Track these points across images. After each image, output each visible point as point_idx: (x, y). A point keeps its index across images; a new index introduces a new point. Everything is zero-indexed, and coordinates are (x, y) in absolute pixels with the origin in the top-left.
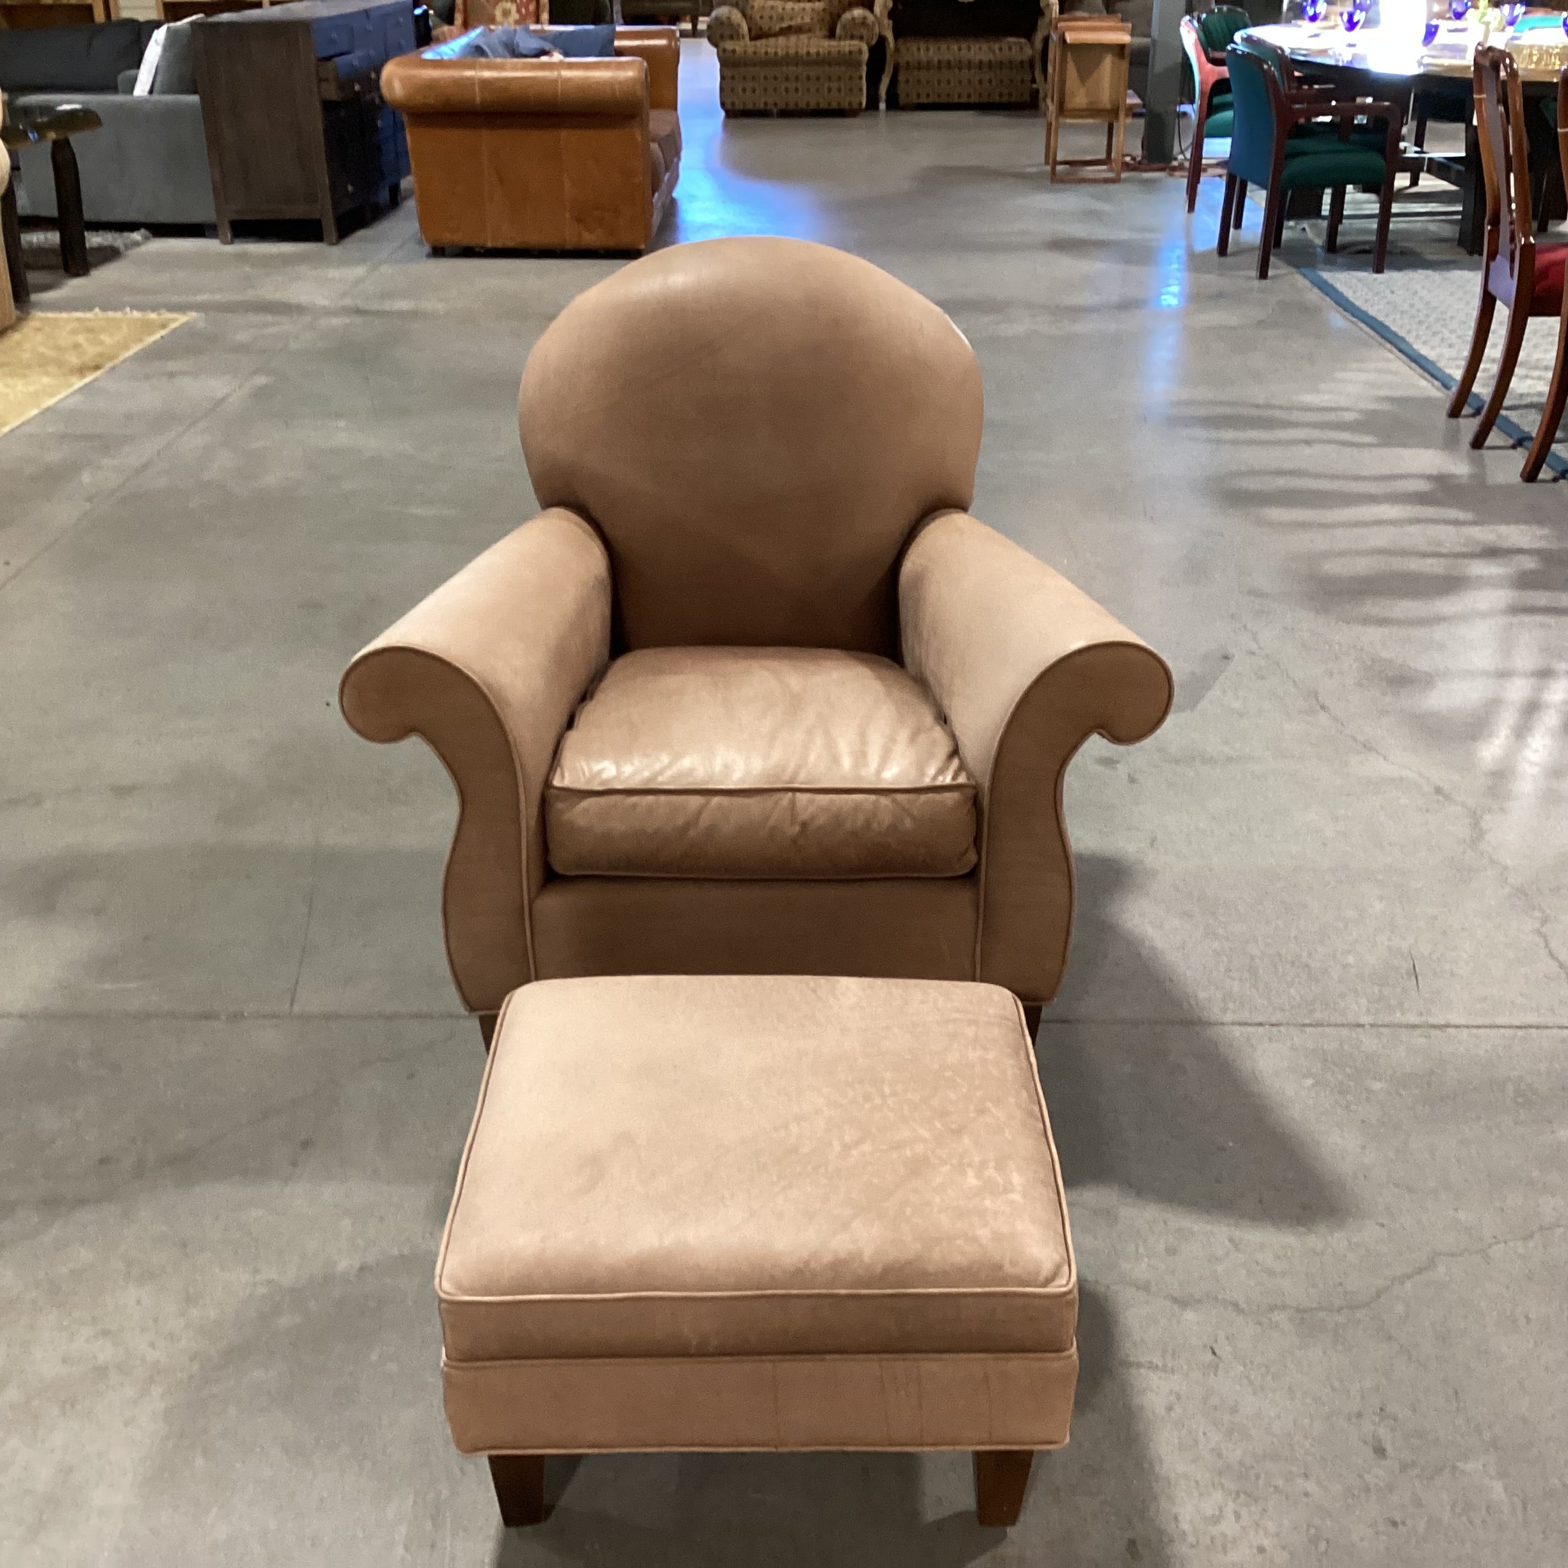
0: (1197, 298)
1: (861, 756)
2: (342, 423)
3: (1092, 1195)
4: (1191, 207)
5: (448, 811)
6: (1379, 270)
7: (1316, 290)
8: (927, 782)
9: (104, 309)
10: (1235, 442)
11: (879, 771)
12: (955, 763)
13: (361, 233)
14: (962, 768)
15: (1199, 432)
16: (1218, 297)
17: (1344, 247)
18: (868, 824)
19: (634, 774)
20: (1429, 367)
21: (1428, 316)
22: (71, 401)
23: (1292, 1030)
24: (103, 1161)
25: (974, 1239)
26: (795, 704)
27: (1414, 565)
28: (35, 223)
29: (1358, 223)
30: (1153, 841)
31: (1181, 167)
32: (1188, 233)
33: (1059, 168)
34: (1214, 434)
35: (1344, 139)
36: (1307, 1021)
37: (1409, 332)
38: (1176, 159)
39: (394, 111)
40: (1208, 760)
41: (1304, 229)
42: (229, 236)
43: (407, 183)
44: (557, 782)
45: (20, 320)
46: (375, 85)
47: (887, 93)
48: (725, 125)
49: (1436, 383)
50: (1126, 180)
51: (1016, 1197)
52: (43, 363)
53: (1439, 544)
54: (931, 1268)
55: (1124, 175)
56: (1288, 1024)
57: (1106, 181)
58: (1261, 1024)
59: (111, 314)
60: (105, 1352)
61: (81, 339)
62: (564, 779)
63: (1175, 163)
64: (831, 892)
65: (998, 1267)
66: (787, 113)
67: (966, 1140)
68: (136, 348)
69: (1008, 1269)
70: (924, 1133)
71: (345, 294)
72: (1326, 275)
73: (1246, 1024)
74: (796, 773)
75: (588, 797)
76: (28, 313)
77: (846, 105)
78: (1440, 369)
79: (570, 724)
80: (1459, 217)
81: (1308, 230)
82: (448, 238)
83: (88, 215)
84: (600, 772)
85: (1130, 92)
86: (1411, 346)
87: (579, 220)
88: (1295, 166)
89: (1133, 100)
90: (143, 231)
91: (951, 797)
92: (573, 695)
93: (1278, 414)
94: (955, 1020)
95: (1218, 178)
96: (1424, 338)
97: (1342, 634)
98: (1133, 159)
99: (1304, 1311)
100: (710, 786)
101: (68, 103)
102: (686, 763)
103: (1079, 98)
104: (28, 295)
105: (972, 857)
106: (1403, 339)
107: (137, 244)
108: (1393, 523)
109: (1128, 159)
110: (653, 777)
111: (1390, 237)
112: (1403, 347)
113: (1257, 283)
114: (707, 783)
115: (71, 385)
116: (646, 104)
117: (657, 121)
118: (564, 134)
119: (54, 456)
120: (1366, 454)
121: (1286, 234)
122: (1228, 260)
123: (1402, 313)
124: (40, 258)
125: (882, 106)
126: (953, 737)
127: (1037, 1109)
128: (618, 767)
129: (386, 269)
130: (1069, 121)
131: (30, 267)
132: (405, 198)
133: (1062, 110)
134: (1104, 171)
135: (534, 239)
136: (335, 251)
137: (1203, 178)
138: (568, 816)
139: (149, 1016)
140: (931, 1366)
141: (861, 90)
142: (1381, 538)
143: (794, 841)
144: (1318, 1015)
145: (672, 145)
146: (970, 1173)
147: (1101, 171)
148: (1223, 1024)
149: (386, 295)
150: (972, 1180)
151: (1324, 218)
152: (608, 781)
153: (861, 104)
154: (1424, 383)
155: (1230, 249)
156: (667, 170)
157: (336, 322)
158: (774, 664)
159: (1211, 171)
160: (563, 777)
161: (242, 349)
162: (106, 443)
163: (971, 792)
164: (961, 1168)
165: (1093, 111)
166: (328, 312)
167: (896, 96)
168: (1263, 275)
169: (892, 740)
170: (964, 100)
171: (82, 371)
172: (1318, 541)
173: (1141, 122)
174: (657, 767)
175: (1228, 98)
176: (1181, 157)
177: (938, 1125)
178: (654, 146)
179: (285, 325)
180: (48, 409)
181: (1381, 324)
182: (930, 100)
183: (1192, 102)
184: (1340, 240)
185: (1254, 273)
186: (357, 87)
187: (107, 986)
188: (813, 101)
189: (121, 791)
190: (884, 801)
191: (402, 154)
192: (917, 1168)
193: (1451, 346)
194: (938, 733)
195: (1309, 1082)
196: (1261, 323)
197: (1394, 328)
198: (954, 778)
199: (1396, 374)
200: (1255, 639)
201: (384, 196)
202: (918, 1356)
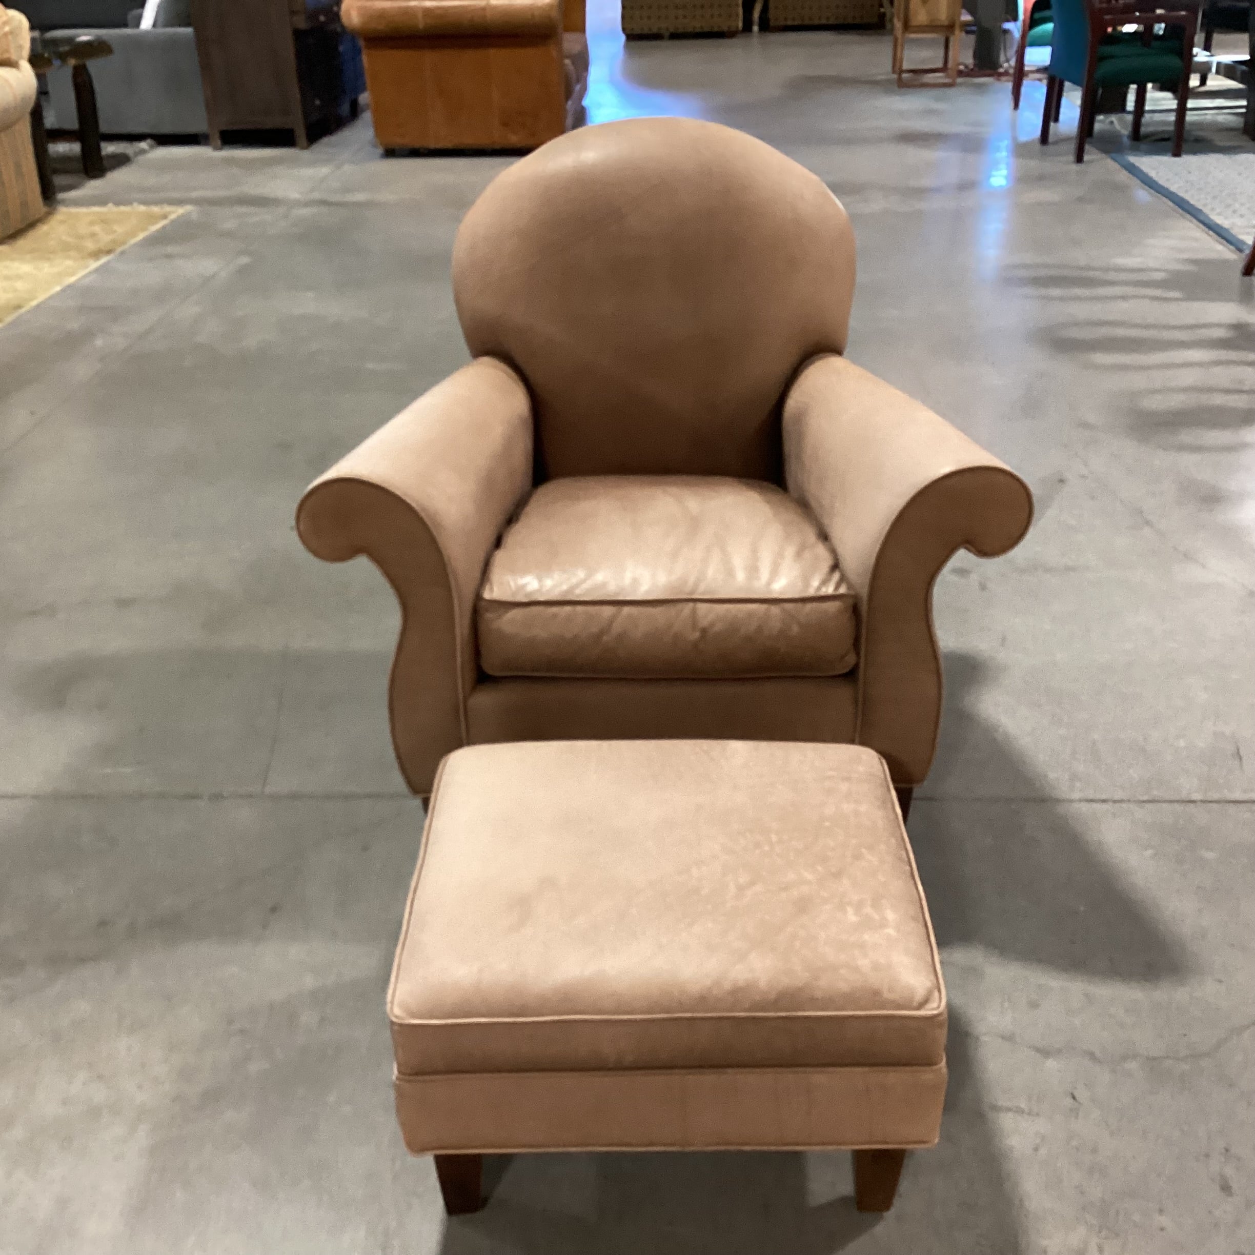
0: (1023, 180)
1: (753, 570)
2: (310, 294)
3: (961, 955)
4: (1016, 106)
5: (393, 620)
6: (1177, 154)
7: (1125, 172)
8: (811, 592)
9: (118, 203)
10: (1061, 299)
11: (769, 583)
12: (836, 576)
13: (325, 140)
14: (843, 579)
15: (1029, 291)
16: (1041, 179)
17: (1148, 136)
18: (759, 629)
19: (555, 586)
20: (1224, 234)
21: (1221, 191)
22: (87, 280)
23: (1132, 806)
24: (103, 923)
25: (856, 969)
26: (695, 525)
27: (1218, 400)
28: (59, 135)
29: (1158, 117)
30: (1004, 639)
31: (1006, 73)
32: (1014, 126)
33: (905, 75)
34: (1043, 291)
35: (1146, 44)
36: (1145, 798)
37: (1205, 205)
38: (1001, 66)
39: (352, 35)
40: (1048, 570)
41: (1112, 122)
42: (219, 142)
43: (364, 98)
44: (487, 595)
45: (49, 214)
46: (336, 17)
47: (760, 18)
48: (626, 47)
49: (1232, 247)
50: (961, 84)
51: (891, 931)
52: (66, 248)
53: (1241, 382)
54: (818, 994)
55: (959, 80)
56: (1129, 801)
57: (945, 85)
58: (1104, 801)
59: (123, 208)
60: (100, 1094)
61: (97, 229)
62: (495, 591)
63: (1001, 70)
64: (728, 690)
65: (876, 993)
66: (676, 36)
67: (846, 882)
68: (141, 236)
69: (886, 995)
70: (808, 876)
71: (312, 190)
72: (1133, 159)
73: (1092, 801)
74: (696, 585)
75: (514, 608)
76: (55, 209)
77: (725, 29)
78: (1234, 236)
79: (498, 543)
80: (1244, 110)
81: (1116, 122)
82: (398, 141)
83: (104, 128)
84: (524, 586)
85: (964, 11)
86: (1207, 216)
87: (505, 124)
88: (1105, 68)
89: (966, 17)
90: (149, 141)
91: (832, 607)
92: (500, 518)
93: (1097, 274)
94: (829, 778)
95: (1038, 82)
96: (1218, 210)
97: (1161, 459)
98: (966, 67)
99: (1154, 1059)
100: (621, 598)
101: (85, 36)
102: (599, 577)
103: (920, 16)
104: (54, 193)
105: (851, 659)
106: (1200, 211)
107: (143, 152)
108: (1200, 364)
109: (962, 67)
110: (572, 589)
111: (1187, 127)
112: (1202, 218)
113: (1075, 167)
114: (618, 594)
115: (87, 267)
116: (561, 26)
117: (569, 42)
118: (492, 52)
119: (74, 325)
120: (1173, 307)
121: (1097, 127)
122: (1049, 148)
123: (1200, 189)
124: (65, 165)
125: (756, 28)
126: (834, 552)
127: (904, 853)
128: (540, 580)
129: (347, 168)
130: (913, 36)
131: (56, 171)
132: (363, 111)
133: (907, 27)
134: (941, 77)
135: (468, 140)
136: (305, 154)
137: (1026, 82)
138: (496, 625)
139: (142, 796)
140: (820, 1078)
141: (737, 15)
142: (1189, 377)
143: (695, 645)
144: (1155, 793)
145: (582, 61)
146: (850, 910)
147: (939, 77)
148: (1071, 801)
149: (347, 190)
150: (852, 917)
151: (1129, 112)
152: (531, 593)
153: (737, 27)
154: (1220, 247)
155: (1051, 138)
156: (578, 81)
157: (305, 212)
158: (674, 490)
159: (1032, 76)
160: (492, 590)
161: (229, 234)
162: (115, 313)
163: (851, 601)
164: (841, 907)
165: (932, 27)
166: (298, 204)
167: (768, 20)
168: (1079, 159)
169: (780, 555)
170: (824, 22)
171: (96, 254)
172: (1138, 381)
173: (972, 39)
174: (574, 581)
175: (1047, 13)
176: (1006, 65)
177: (819, 868)
178: (567, 61)
179: (264, 215)
180: (70, 286)
181: (1183, 200)
182: (796, 23)
183: (1015, 19)
184: (1143, 130)
185: (1072, 158)
186: (322, 18)
187: (108, 771)
188: (697, 25)
189: (124, 603)
190: (775, 610)
191: (359, 74)
192: (803, 906)
193: (1242, 216)
194: (821, 550)
195: (1149, 852)
196: (1080, 200)
197: (1192, 202)
198: (837, 588)
199: (1196, 240)
200: (1086, 465)
201: (345, 109)
202: (809, 1069)
